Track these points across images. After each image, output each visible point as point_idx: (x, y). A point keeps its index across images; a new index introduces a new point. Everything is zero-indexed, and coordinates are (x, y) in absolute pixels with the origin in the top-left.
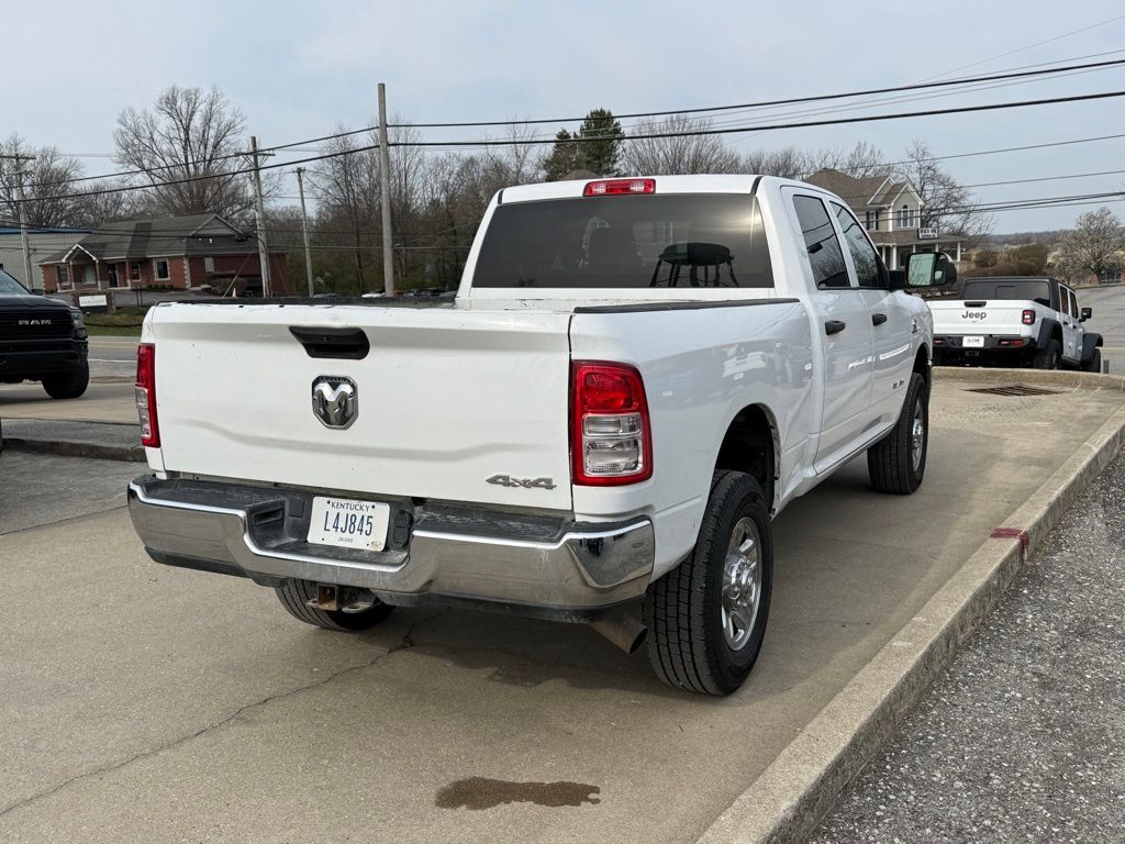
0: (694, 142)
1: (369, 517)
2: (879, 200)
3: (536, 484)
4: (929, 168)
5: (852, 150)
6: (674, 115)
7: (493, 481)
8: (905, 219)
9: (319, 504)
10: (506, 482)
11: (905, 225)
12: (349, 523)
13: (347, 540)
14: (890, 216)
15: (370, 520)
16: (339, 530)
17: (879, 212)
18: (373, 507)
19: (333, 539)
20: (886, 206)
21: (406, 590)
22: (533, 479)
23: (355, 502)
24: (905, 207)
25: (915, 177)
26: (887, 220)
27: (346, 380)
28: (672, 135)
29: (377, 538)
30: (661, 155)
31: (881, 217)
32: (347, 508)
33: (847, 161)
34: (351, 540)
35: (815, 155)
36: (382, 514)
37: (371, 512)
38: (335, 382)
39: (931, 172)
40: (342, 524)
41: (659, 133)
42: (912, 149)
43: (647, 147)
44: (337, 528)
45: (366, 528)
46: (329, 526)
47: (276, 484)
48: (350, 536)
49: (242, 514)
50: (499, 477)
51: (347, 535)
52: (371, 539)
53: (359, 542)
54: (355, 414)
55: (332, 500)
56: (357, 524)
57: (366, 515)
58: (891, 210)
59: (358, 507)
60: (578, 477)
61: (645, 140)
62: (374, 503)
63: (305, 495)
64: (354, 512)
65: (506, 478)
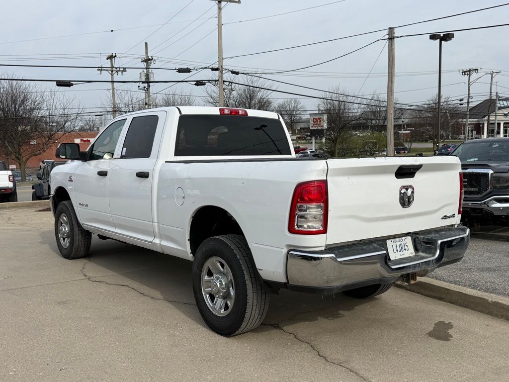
3: (452, 216)
9: (389, 242)
12: (401, 248)
15: (407, 244)
18: (406, 239)
19: (398, 256)
23: (400, 239)
32: (398, 242)
34: (403, 254)
36: (409, 240)
38: (407, 188)
40: (398, 249)
45: (406, 248)
46: (395, 251)
48: (403, 252)
51: (401, 253)
52: (409, 252)
53: (406, 254)
54: (413, 200)
55: (392, 240)
57: (405, 242)
59: (402, 240)
60: (459, 212)
64: (401, 243)
65: (446, 216)
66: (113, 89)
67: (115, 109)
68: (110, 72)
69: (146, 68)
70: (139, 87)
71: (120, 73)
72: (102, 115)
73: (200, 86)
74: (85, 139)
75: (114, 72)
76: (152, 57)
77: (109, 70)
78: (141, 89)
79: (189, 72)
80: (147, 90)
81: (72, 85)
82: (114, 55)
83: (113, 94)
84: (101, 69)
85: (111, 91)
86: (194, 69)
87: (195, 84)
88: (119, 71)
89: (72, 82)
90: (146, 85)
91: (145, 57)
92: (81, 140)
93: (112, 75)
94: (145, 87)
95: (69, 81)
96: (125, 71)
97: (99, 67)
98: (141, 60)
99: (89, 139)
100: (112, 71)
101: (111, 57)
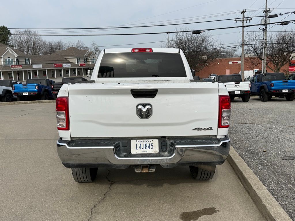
0: (33, 37)
1: (151, 144)
2: (87, 56)
3: (208, 129)
4: (97, 48)
5: (77, 42)
6: (27, 30)
7: (195, 130)
8: (94, 61)
9: (133, 142)
10: (198, 129)
11: (94, 62)
12: (145, 146)
13: (145, 151)
14: (90, 60)
15: (152, 145)
16: (142, 149)
17: (87, 59)
18: (153, 141)
19: (140, 152)
20: (89, 57)
21: (174, 163)
22: (207, 128)
23: (146, 140)
24: (93, 58)
25: (93, 50)
26: (89, 61)
27: (149, 104)
28: (26, 35)
29: (156, 149)
30: (24, 40)
31: (88, 61)
33: (75, 45)
34: (147, 151)
35: (67, 43)
36: (156, 142)
37: (152, 142)
38: (144, 105)
39: (97, 49)
40: (142, 147)
41: (22, 34)
42: (92, 43)
43: (19, 38)
44: (141, 148)
45: (151, 147)
46: (138, 148)
47: (112, 137)
48: (146, 150)
49: (112, 147)
50: (197, 128)
52: (154, 150)
53: (149, 151)
54: (151, 114)
55: (137, 140)
56: (148, 146)
58: (90, 59)
59: (147, 141)
60: (220, 126)
61: (18, 36)
62: (153, 140)
63: (128, 140)
64: (146, 143)
65: (199, 128)
66: (243, 31)
67: (243, 43)
68: (242, 21)
69: (265, 16)
70: (260, 28)
71: (248, 21)
72: (235, 48)
73: (284, 25)
74: (235, 62)
75: (244, 21)
76: (269, 9)
77: (242, 20)
78: (261, 30)
79: (277, 17)
80: (265, 30)
81: (201, 32)
82: (244, 11)
83: (243, 34)
84: (236, 20)
85: (242, 33)
86: (281, 14)
87: (281, 25)
88: (247, 20)
89: (201, 31)
90: (264, 27)
91: (265, 9)
92: (233, 62)
93: (243, 23)
94: (264, 28)
95: (199, 30)
96: (251, 20)
97: (235, 19)
98: (263, 12)
99: (237, 62)
100: (243, 21)
101: (243, 12)
